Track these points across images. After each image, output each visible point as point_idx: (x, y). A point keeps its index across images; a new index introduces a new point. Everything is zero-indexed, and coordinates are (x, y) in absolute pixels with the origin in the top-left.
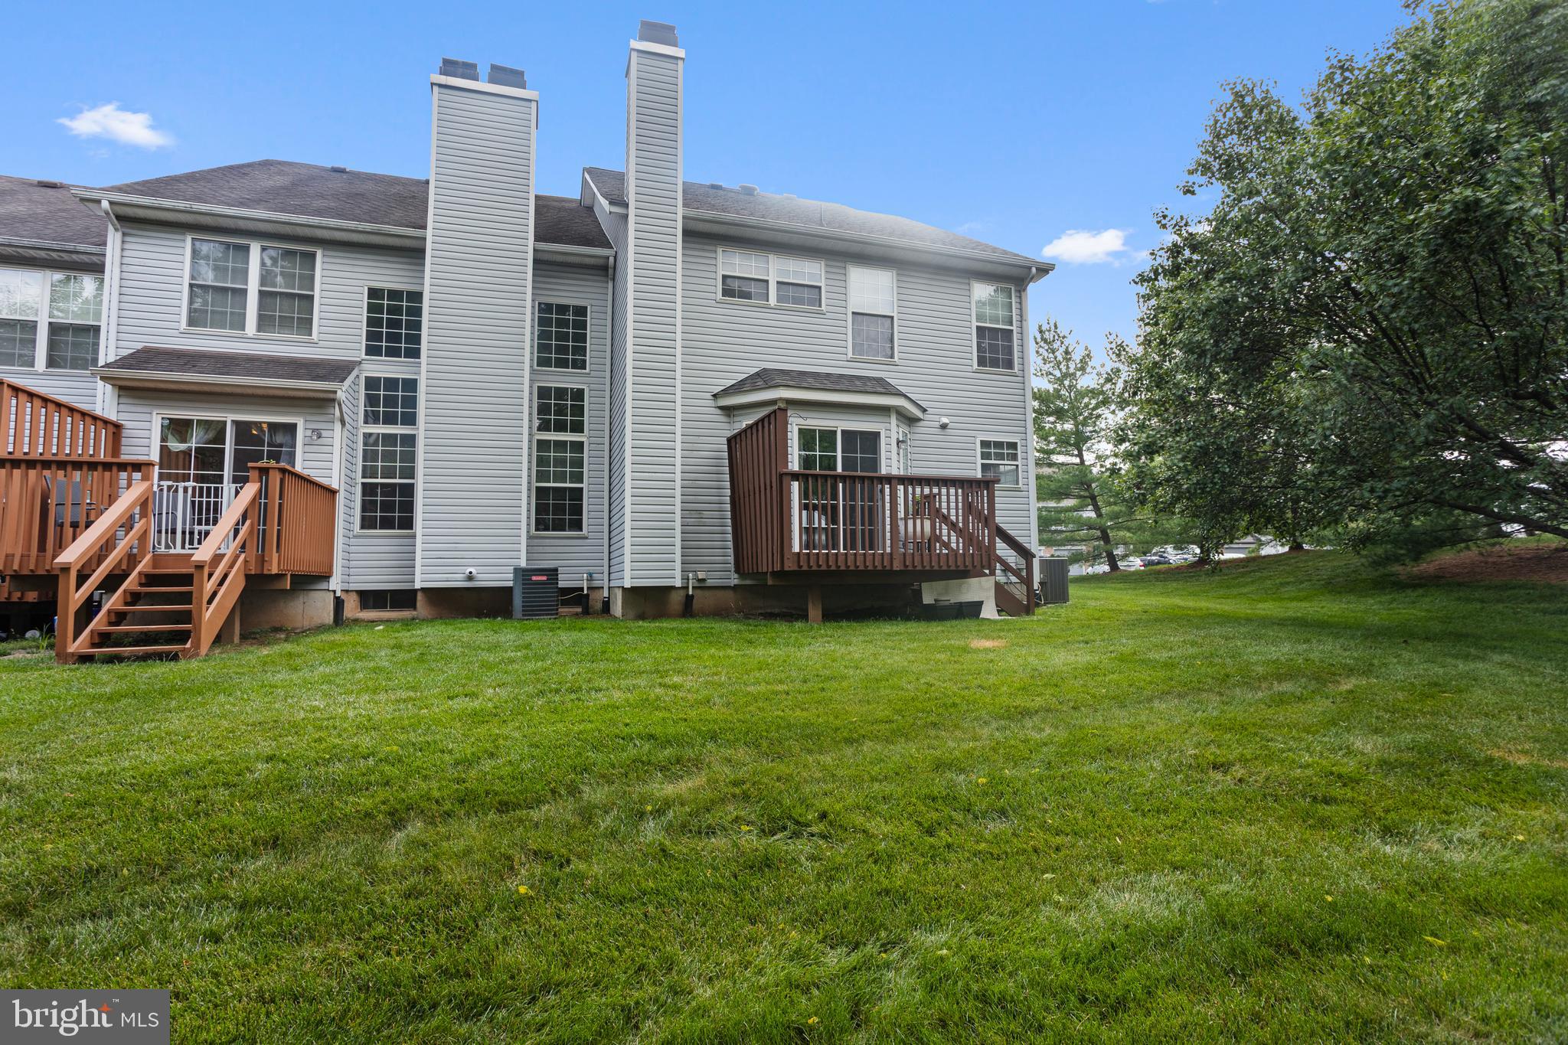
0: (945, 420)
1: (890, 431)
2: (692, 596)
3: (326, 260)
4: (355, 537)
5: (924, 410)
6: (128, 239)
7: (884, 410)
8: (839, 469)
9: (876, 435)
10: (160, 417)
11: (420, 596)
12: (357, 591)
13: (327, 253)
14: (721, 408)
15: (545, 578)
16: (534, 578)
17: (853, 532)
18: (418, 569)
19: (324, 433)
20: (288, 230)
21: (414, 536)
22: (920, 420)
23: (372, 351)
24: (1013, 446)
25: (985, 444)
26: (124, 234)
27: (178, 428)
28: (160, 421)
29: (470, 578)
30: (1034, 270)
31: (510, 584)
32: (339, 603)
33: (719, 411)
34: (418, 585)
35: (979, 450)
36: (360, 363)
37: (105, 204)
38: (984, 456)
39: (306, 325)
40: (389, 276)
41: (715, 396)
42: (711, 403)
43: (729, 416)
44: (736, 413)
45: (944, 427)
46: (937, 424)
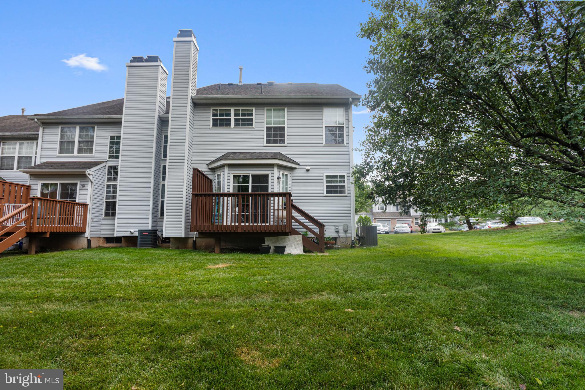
0: (308, 168)
1: (274, 175)
2: (195, 241)
3: (98, 129)
4: (103, 219)
5: (298, 164)
6: (45, 129)
7: (271, 166)
8: (250, 191)
9: (267, 176)
10: (41, 183)
11: (123, 239)
12: (104, 238)
13: (98, 126)
14: (210, 169)
15: (147, 233)
16: (144, 233)
17: (255, 216)
18: (116, 230)
19: (86, 186)
20: (85, 121)
21: (115, 219)
22: (297, 168)
23: (110, 157)
24: (343, 177)
25: (327, 177)
26: (44, 128)
27: (45, 186)
28: (40, 184)
29: (132, 233)
30: (351, 99)
31: (137, 235)
32: (89, 241)
33: (209, 170)
34: (115, 236)
35: (325, 179)
36: (106, 161)
37: (36, 120)
38: (327, 182)
39: (91, 151)
40: (112, 132)
41: (208, 164)
42: (206, 167)
43: (213, 172)
44: (215, 170)
45: (308, 170)
46: (305, 170)
